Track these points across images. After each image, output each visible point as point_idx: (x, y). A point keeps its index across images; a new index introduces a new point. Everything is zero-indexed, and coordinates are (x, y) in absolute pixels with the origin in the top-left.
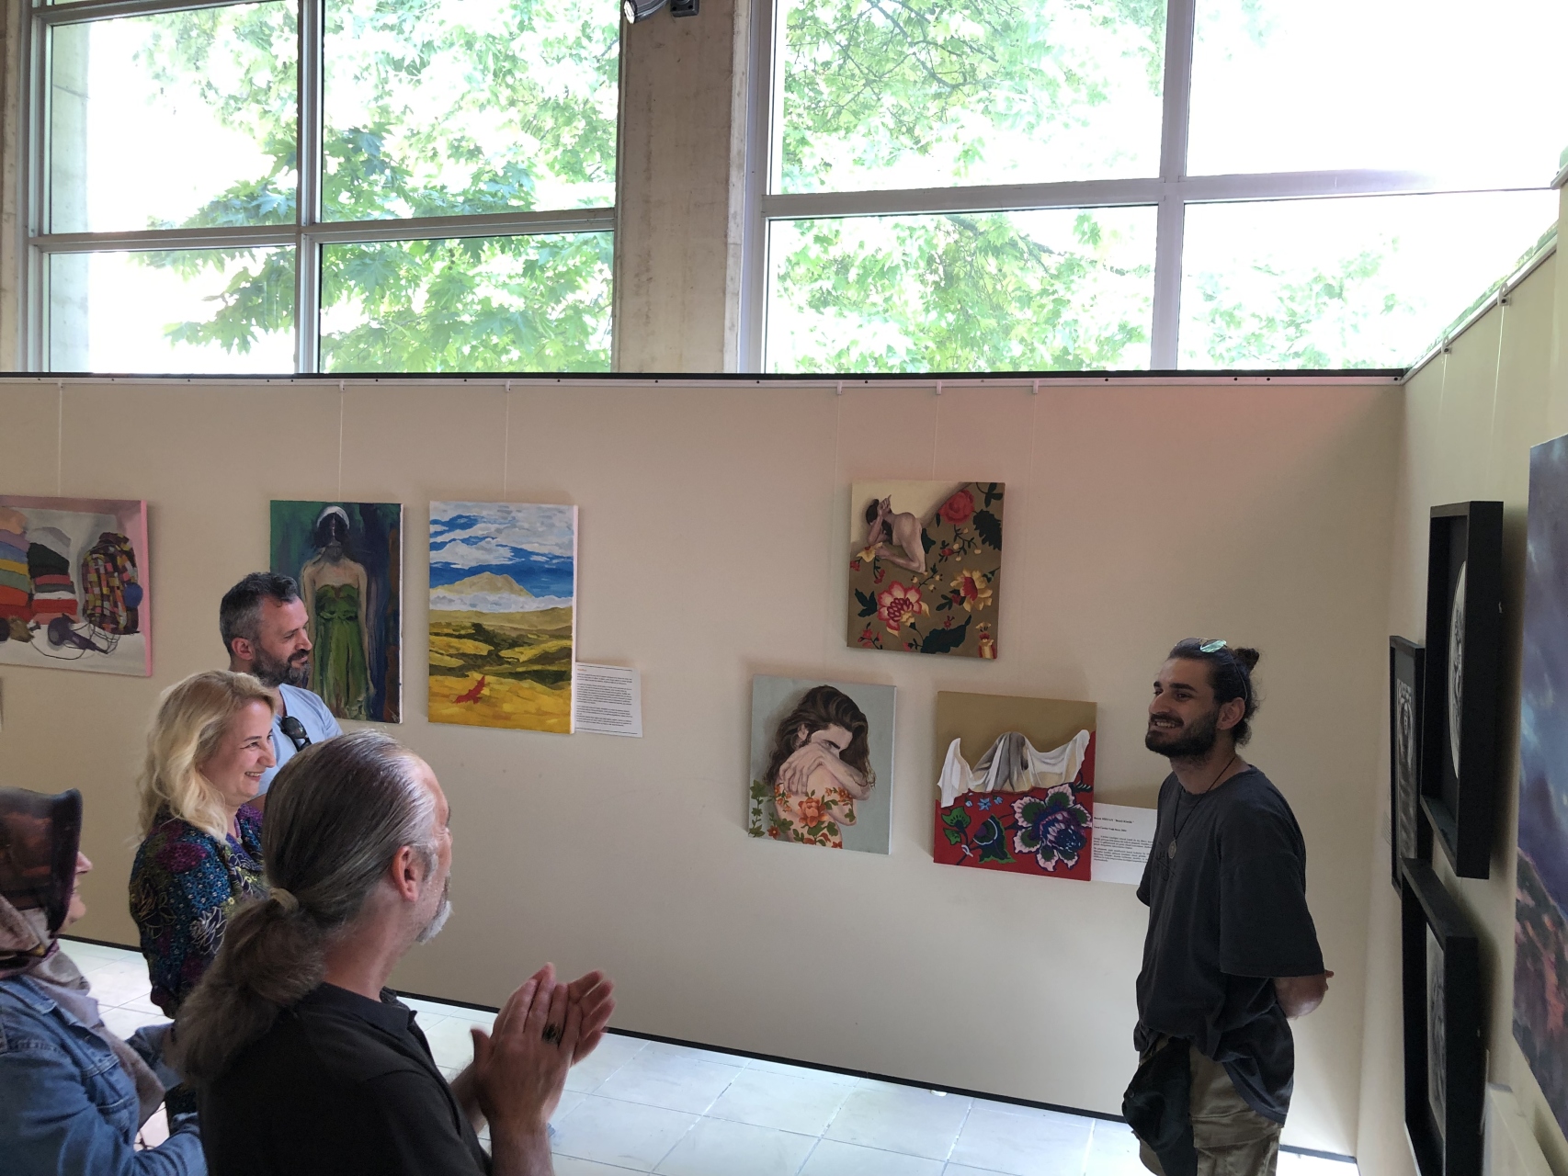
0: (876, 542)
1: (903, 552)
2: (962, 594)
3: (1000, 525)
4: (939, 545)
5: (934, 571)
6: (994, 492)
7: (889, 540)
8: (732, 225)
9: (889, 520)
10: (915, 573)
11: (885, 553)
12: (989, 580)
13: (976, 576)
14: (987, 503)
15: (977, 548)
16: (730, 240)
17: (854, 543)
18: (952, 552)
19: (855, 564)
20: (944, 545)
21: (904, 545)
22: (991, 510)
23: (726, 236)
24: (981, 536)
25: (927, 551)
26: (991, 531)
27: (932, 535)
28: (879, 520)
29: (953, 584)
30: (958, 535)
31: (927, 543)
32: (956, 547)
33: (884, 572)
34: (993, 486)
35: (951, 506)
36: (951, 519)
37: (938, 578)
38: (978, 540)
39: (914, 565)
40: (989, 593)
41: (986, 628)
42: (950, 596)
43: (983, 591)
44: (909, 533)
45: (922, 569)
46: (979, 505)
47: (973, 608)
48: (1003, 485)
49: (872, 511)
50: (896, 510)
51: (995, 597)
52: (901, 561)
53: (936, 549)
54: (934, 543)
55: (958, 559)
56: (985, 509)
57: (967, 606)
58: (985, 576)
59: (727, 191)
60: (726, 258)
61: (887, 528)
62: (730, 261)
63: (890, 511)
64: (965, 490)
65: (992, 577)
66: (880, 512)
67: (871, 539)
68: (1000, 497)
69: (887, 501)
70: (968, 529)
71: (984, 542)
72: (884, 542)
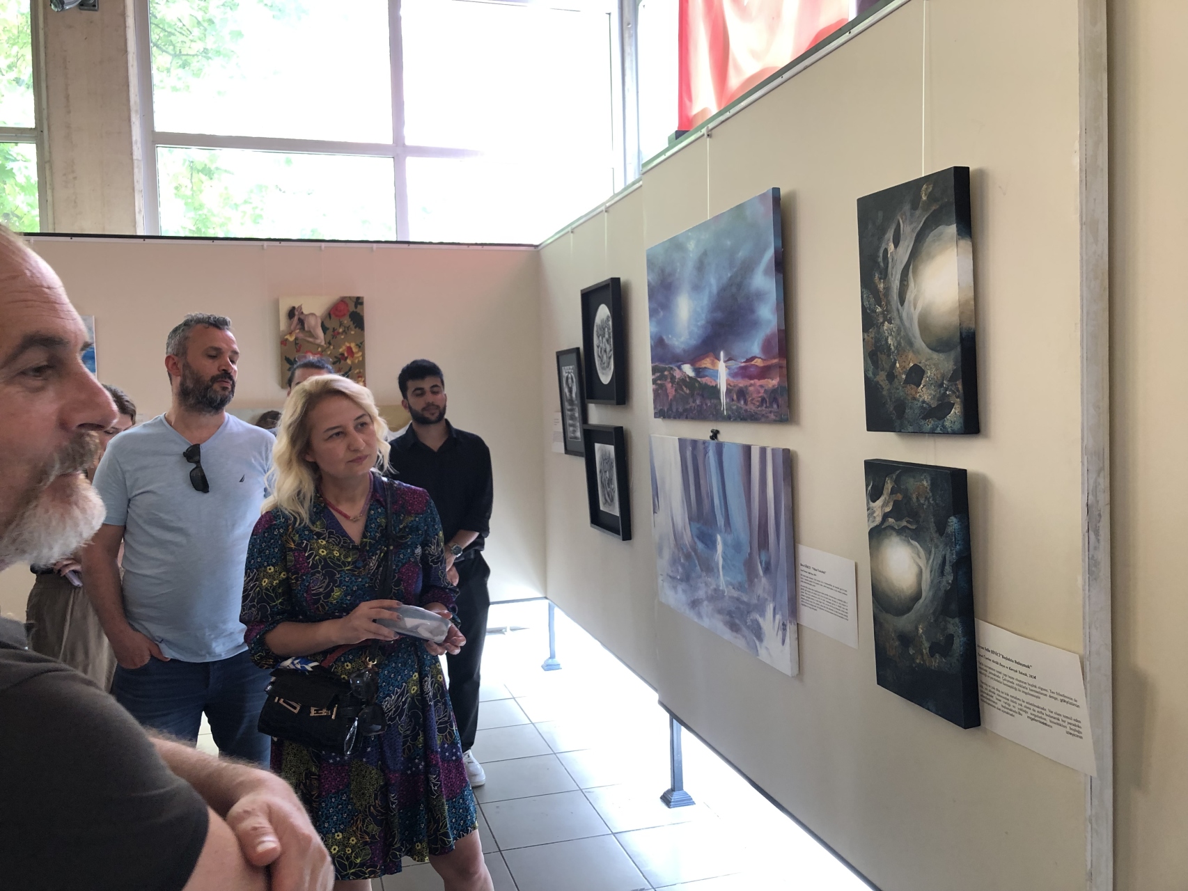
0: (295, 329)
1: (311, 334)
2: (346, 355)
3: (362, 318)
4: (331, 330)
5: (330, 343)
6: (359, 301)
7: (303, 328)
8: (135, 148)
9: (302, 317)
10: (319, 346)
11: (301, 335)
12: (360, 347)
13: (353, 345)
14: (356, 307)
15: (352, 330)
16: (135, 157)
17: (283, 331)
18: (339, 333)
19: (284, 342)
20: (334, 330)
21: (312, 331)
22: (358, 310)
23: (132, 154)
24: (354, 323)
25: (325, 333)
26: (358, 321)
27: (327, 325)
28: (296, 318)
29: (341, 350)
30: (341, 324)
31: (324, 329)
32: (341, 330)
33: (301, 345)
34: (358, 298)
35: (337, 310)
36: (337, 316)
37: (332, 347)
38: (352, 326)
39: (318, 341)
40: (360, 354)
41: (360, 372)
42: (340, 356)
43: (357, 353)
44: (314, 324)
45: (323, 343)
46: (352, 308)
47: (352, 362)
48: (363, 298)
49: (292, 313)
50: (306, 311)
51: (363, 356)
52: (311, 340)
53: (330, 332)
54: (328, 329)
55: (342, 337)
56: (355, 310)
57: (349, 361)
58: (357, 345)
59: (130, 126)
60: (133, 169)
61: (301, 322)
62: (136, 170)
63: (302, 313)
64: (343, 301)
65: (361, 346)
66: (297, 313)
67: (292, 327)
68: (362, 304)
69: (300, 307)
70: (347, 321)
71: (355, 327)
72: (300, 329)
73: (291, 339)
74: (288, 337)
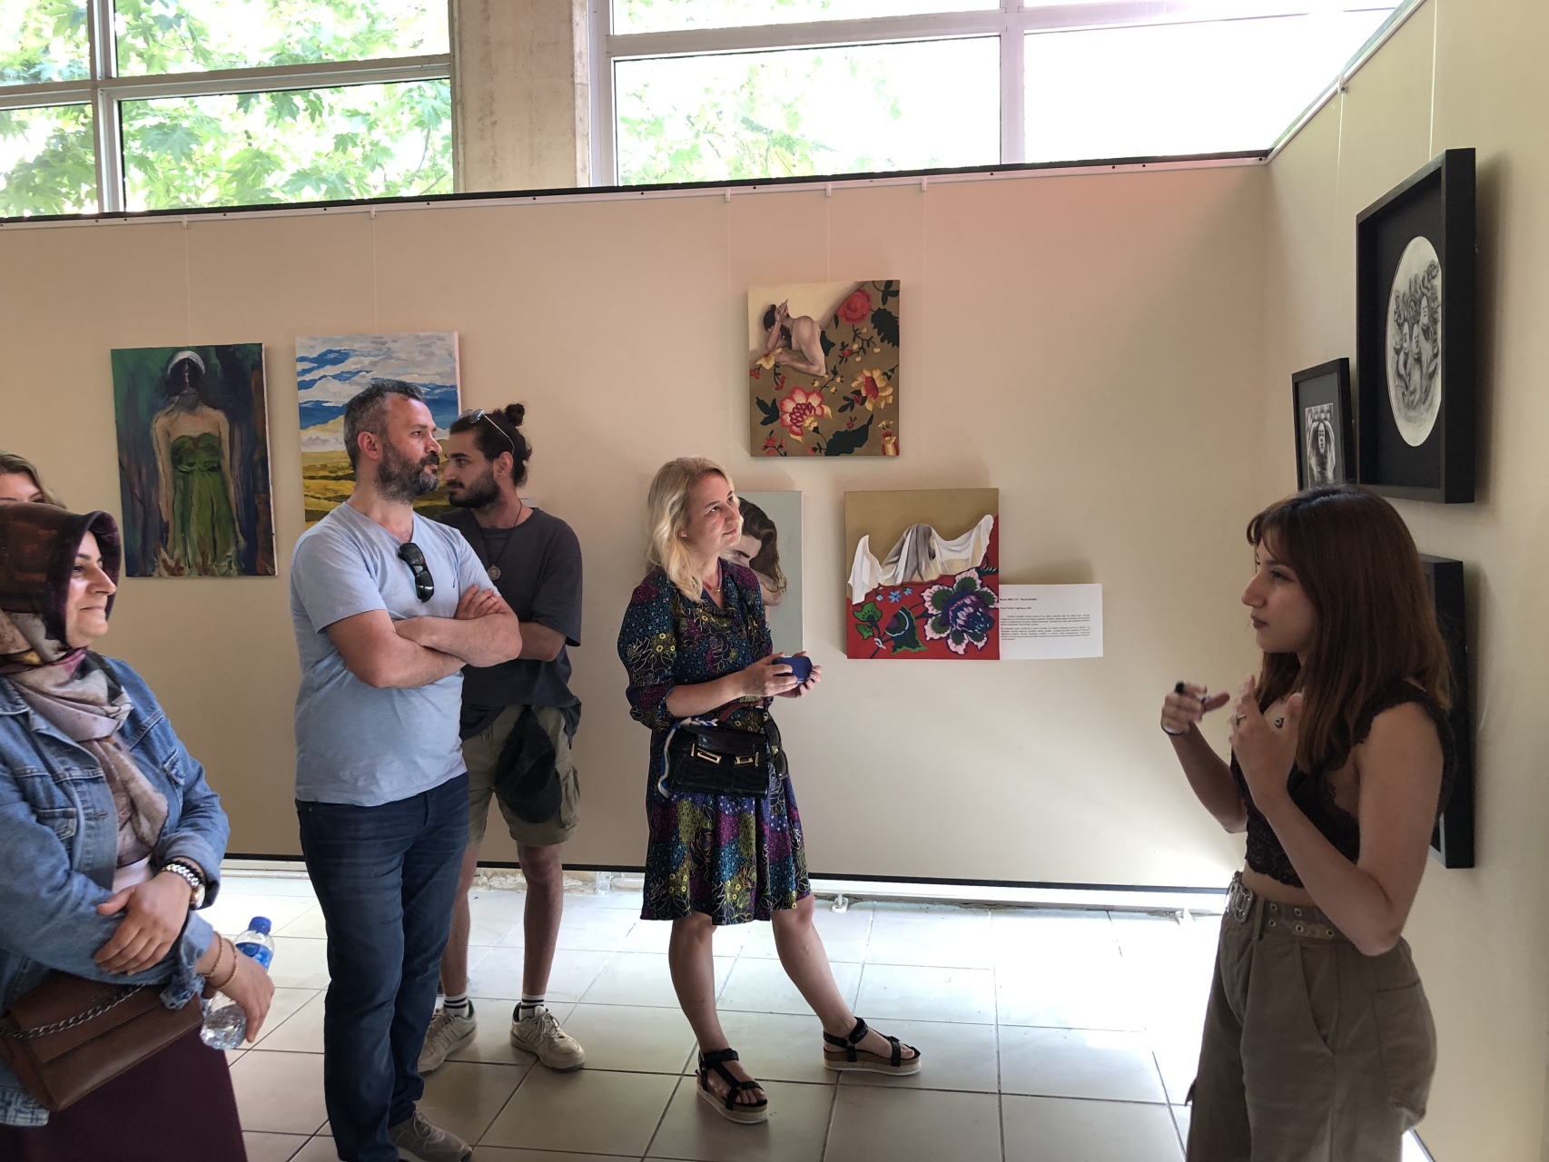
0: (774, 348)
1: (803, 357)
2: (864, 394)
3: (897, 321)
4: (838, 346)
6: (890, 290)
7: (788, 345)
8: (578, 64)
9: (787, 324)
10: (816, 377)
11: (785, 359)
12: (889, 377)
13: (876, 374)
14: (884, 302)
15: (876, 346)
16: (577, 80)
17: (754, 352)
18: (852, 353)
19: (755, 372)
20: (844, 346)
21: (804, 348)
22: (888, 307)
23: (572, 76)
24: (879, 334)
25: (826, 353)
26: (889, 328)
27: (831, 337)
28: (777, 326)
29: (854, 385)
30: (856, 335)
31: (827, 345)
32: (855, 347)
33: (784, 378)
34: (889, 283)
35: (848, 306)
36: (849, 319)
37: (838, 380)
38: (877, 339)
39: (814, 369)
40: (890, 390)
41: (888, 426)
42: (851, 396)
43: (884, 389)
44: (808, 336)
45: (823, 372)
46: (877, 304)
47: (875, 407)
48: (898, 281)
49: (769, 317)
50: (793, 315)
51: (896, 394)
52: (801, 366)
53: (835, 351)
54: (833, 345)
55: (858, 359)
56: (882, 307)
57: (869, 406)
58: (885, 374)
59: (571, 30)
60: (574, 99)
61: (786, 333)
62: (579, 101)
63: (788, 316)
64: (861, 290)
65: (892, 375)
66: (778, 317)
67: (770, 345)
68: (896, 293)
69: (785, 306)
70: (867, 329)
71: (882, 341)
72: (782, 347)
73: (768, 365)
74: (762, 362)
